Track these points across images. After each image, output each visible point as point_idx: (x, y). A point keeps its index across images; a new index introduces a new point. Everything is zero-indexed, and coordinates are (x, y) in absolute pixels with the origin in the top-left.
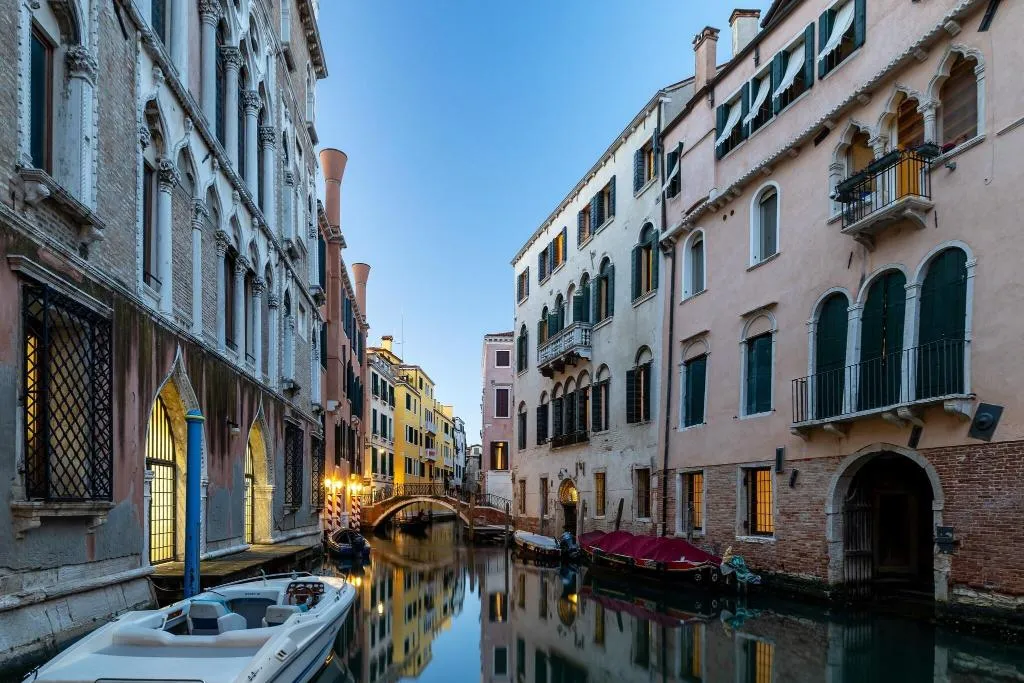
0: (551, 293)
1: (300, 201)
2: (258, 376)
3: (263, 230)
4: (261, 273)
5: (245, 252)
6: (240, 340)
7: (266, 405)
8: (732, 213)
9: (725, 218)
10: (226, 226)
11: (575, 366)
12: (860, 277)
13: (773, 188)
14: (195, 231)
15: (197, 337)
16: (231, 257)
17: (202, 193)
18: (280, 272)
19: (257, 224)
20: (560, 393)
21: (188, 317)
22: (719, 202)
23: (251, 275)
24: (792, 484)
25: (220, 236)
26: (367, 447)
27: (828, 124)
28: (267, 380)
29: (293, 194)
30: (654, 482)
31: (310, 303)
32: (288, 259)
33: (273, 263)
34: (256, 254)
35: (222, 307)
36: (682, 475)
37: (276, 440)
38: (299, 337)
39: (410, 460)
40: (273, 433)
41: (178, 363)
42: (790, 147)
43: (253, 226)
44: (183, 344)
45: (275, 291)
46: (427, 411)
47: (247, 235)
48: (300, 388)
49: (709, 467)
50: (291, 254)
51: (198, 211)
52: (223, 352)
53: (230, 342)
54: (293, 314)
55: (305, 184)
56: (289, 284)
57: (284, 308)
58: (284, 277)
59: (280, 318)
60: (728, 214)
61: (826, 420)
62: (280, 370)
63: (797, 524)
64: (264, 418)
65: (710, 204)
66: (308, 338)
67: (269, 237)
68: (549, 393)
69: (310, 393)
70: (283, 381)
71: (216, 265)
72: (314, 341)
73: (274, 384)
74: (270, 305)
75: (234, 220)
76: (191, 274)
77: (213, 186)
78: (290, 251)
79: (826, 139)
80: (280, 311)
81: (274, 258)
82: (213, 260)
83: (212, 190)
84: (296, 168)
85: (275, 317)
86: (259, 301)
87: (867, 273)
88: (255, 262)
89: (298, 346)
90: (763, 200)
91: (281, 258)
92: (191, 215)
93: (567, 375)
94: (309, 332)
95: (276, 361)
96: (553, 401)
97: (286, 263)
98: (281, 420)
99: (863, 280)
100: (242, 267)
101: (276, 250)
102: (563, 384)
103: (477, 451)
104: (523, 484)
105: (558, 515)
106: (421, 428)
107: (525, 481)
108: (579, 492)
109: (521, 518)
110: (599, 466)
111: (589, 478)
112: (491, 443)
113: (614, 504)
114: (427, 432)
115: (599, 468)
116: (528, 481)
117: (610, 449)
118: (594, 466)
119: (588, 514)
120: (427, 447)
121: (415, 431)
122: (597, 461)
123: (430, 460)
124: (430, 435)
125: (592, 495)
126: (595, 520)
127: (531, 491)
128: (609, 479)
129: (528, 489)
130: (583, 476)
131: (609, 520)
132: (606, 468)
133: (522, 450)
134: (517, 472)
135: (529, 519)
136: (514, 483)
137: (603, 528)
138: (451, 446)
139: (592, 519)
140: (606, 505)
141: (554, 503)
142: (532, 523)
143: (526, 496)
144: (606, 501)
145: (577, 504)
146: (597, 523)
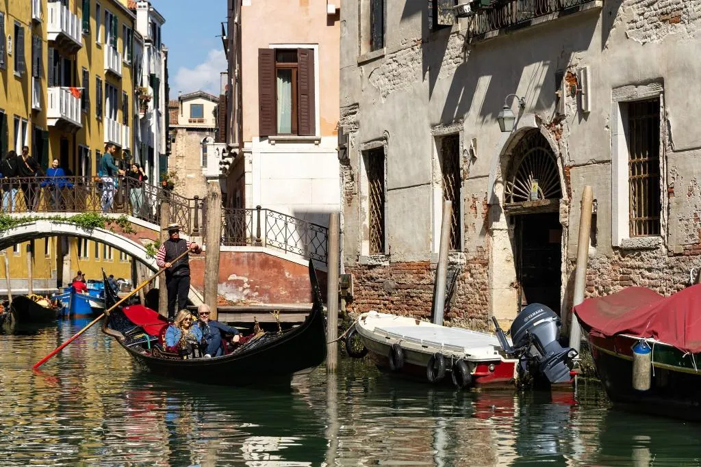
103: (197, 112)
104: (376, 159)
105: (501, 247)
106: (36, 24)
107: (382, 148)
108: (567, 169)
109: (371, 267)
110: (637, 78)
111: (602, 120)
112: (263, 53)
113: (691, 193)
114: (53, 37)
115: (636, 85)
116: (390, 152)
117: (677, 20)
118: (617, 78)
119: (600, 237)
120: (54, 82)
121: (18, 30)
122: (631, 62)
123: (62, 123)
124: (64, 47)
125: (613, 174)
126: (624, 251)
127: (403, 180)
128: (673, 116)
129: (393, 172)
130: (583, 114)
131: (674, 248)
132: (660, 81)
133: (376, 53)
134: (356, 123)
135: (396, 266)
136: (345, 161)
137: (654, 275)
138: (127, 86)
139: (615, 248)
140: (664, 199)
141: (481, 209)
142: (410, 279)
143: (388, 196)
144: (663, 186)
145: (563, 206)
146: (631, 262)
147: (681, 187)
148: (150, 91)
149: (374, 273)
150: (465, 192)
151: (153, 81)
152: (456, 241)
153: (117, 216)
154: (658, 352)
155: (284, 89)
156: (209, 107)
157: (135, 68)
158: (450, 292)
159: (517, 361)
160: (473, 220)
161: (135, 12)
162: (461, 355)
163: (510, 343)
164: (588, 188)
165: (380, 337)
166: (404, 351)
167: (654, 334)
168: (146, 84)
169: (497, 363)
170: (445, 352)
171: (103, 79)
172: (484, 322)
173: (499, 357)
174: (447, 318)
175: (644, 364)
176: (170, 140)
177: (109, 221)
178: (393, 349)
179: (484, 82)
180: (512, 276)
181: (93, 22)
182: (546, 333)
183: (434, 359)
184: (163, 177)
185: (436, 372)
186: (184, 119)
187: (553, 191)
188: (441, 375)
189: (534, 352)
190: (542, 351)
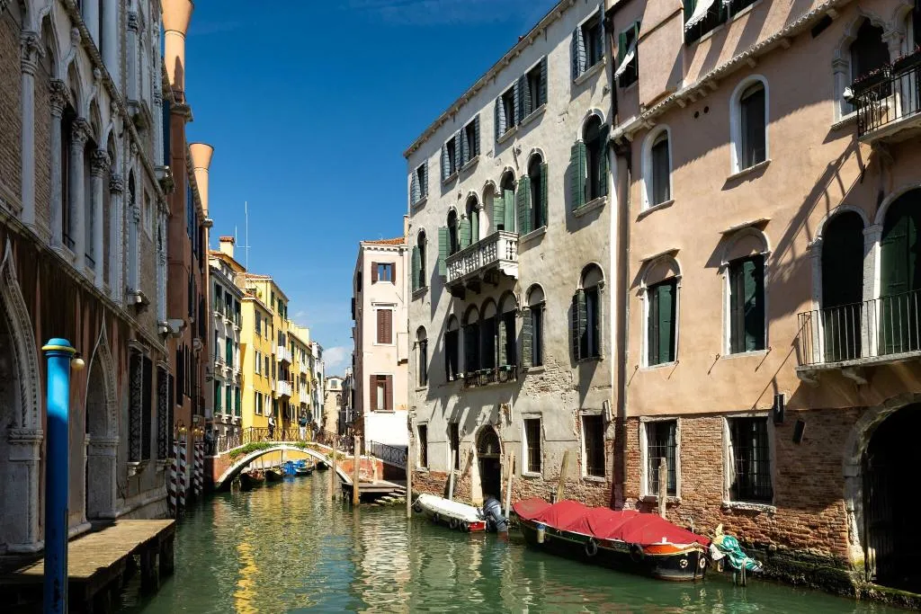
0: (460, 196)
1: (144, 53)
2: (99, 283)
3: (105, 85)
4: (103, 145)
5: (84, 113)
6: (80, 234)
7: (109, 326)
8: (706, 110)
9: (697, 115)
10: (62, 74)
11: (496, 285)
12: (876, 194)
13: (760, 83)
14: (25, 75)
15: (31, 228)
16: (69, 119)
17: (35, 25)
18: (124, 145)
19: (100, 77)
20: (474, 318)
21: (16, 199)
22: (690, 97)
23: (91, 146)
24: (797, 439)
25: (55, 88)
26: (209, 379)
27: (831, 13)
28: (108, 292)
29: (137, 44)
30: (610, 433)
31: (156, 190)
32: (133, 128)
33: (116, 133)
34: (97, 119)
35: (58, 189)
36: (648, 424)
37: (120, 373)
38: (145, 235)
39: (260, 395)
40: (116, 364)
41: (7, 265)
42: (783, 37)
43: (95, 78)
44: (14, 236)
45: (118, 170)
46: (280, 332)
47: (88, 91)
48: (149, 303)
49: (684, 416)
50: (136, 123)
51: (30, 49)
52: (60, 250)
53: (68, 239)
54: (137, 204)
55: (149, 32)
56: (134, 163)
57: (128, 195)
58: (128, 151)
59: (124, 206)
60: (701, 113)
61: (845, 363)
62: (124, 279)
63: (806, 488)
64: (107, 343)
65: (679, 98)
66: (154, 236)
67: (112, 98)
68: (459, 318)
69: (156, 311)
70: (128, 292)
71: (50, 127)
72: (160, 240)
73: (117, 296)
74: (112, 189)
75: (73, 68)
76: (19, 137)
77: (49, 15)
78: (136, 118)
79: (827, 30)
80: (125, 197)
81: (117, 126)
82: (46, 121)
83: (47, 22)
84: (140, 10)
85: (118, 204)
86: (100, 182)
87: (886, 191)
88: (96, 127)
89: (143, 245)
90: (745, 98)
91: (126, 127)
92: (22, 54)
93: (484, 296)
94: (154, 227)
95: (120, 265)
96: (465, 328)
97: (131, 132)
98: (126, 346)
99: (881, 198)
100: (81, 134)
101: (120, 115)
102: (479, 307)
103: (334, 384)
104: (423, 430)
105: (475, 471)
106: (273, 355)
107: (425, 426)
108: (503, 443)
109: (421, 473)
110: (531, 411)
111: (517, 425)
112: (372, 377)
113: (553, 457)
114: (280, 360)
115: (531, 413)
116: (430, 427)
117: (547, 390)
118: (524, 410)
119: (517, 470)
120: (280, 379)
121: (267, 359)
122: (529, 404)
123: (284, 396)
124: (284, 364)
125: (522, 446)
126: (527, 478)
127: (435, 439)
128: (546, 427)
129: (430, 436)
130: (509, 423)
131: (546, 478)
132: (540, 413)
133: (422, 388)
134: (415, 414)
135: (432, 474)
136: (410, 429)
137: (539, 488)
138: (308, 378)
139: (522, 476)
140: (542, 459)
141: (468, 455)
142: (437, 479)
143: (428, 445)
144: (542, 454)
145: (501, 457)
146: (529, 482)
147: (549, 456)
148: (318, 379)
149: (423, 475)
150: (461, 447)
151: (319, 375)
152: (457, 466)
153: (314, 443)
154: (547, 528)
155: (380, 391)
156: (339, 382)
157: (311, 370)
158: (455, 485)
159: (485, 522)
160: (464, 459)
161: (311, 346)
162: (464, 519)
163: (482, 513)
164: (512, 452)
165: (430, 507)
166: (440, 515)
167: (545, 521)
168: (316, 377)
169: (478, 523)
170: (457, 517)
171: (299, 376)
172: (468, 500)
173: (478, 520)
174: (454, 496)
175: (542, 532)
176: (325, 398)
177: (310, 445)
178: (435, 513)
179: (467, 410)
180: (480, 482)
181: (295, 349)
182: (496, 511)
183: (453, 519)
184: (323, 414)
185: (453, 525)
186: (329, 387)
187: (497, 450)
188: (456, 526)
189: (492, 519)
190: (496, 519)
